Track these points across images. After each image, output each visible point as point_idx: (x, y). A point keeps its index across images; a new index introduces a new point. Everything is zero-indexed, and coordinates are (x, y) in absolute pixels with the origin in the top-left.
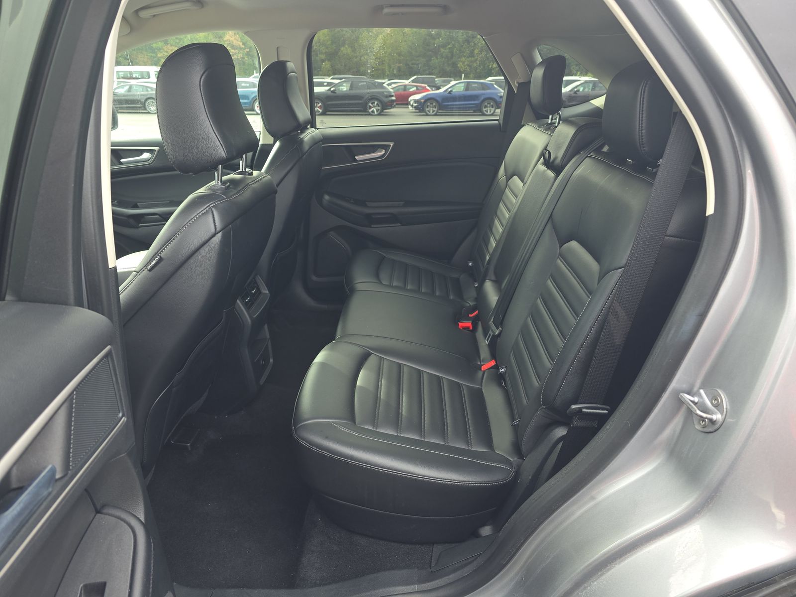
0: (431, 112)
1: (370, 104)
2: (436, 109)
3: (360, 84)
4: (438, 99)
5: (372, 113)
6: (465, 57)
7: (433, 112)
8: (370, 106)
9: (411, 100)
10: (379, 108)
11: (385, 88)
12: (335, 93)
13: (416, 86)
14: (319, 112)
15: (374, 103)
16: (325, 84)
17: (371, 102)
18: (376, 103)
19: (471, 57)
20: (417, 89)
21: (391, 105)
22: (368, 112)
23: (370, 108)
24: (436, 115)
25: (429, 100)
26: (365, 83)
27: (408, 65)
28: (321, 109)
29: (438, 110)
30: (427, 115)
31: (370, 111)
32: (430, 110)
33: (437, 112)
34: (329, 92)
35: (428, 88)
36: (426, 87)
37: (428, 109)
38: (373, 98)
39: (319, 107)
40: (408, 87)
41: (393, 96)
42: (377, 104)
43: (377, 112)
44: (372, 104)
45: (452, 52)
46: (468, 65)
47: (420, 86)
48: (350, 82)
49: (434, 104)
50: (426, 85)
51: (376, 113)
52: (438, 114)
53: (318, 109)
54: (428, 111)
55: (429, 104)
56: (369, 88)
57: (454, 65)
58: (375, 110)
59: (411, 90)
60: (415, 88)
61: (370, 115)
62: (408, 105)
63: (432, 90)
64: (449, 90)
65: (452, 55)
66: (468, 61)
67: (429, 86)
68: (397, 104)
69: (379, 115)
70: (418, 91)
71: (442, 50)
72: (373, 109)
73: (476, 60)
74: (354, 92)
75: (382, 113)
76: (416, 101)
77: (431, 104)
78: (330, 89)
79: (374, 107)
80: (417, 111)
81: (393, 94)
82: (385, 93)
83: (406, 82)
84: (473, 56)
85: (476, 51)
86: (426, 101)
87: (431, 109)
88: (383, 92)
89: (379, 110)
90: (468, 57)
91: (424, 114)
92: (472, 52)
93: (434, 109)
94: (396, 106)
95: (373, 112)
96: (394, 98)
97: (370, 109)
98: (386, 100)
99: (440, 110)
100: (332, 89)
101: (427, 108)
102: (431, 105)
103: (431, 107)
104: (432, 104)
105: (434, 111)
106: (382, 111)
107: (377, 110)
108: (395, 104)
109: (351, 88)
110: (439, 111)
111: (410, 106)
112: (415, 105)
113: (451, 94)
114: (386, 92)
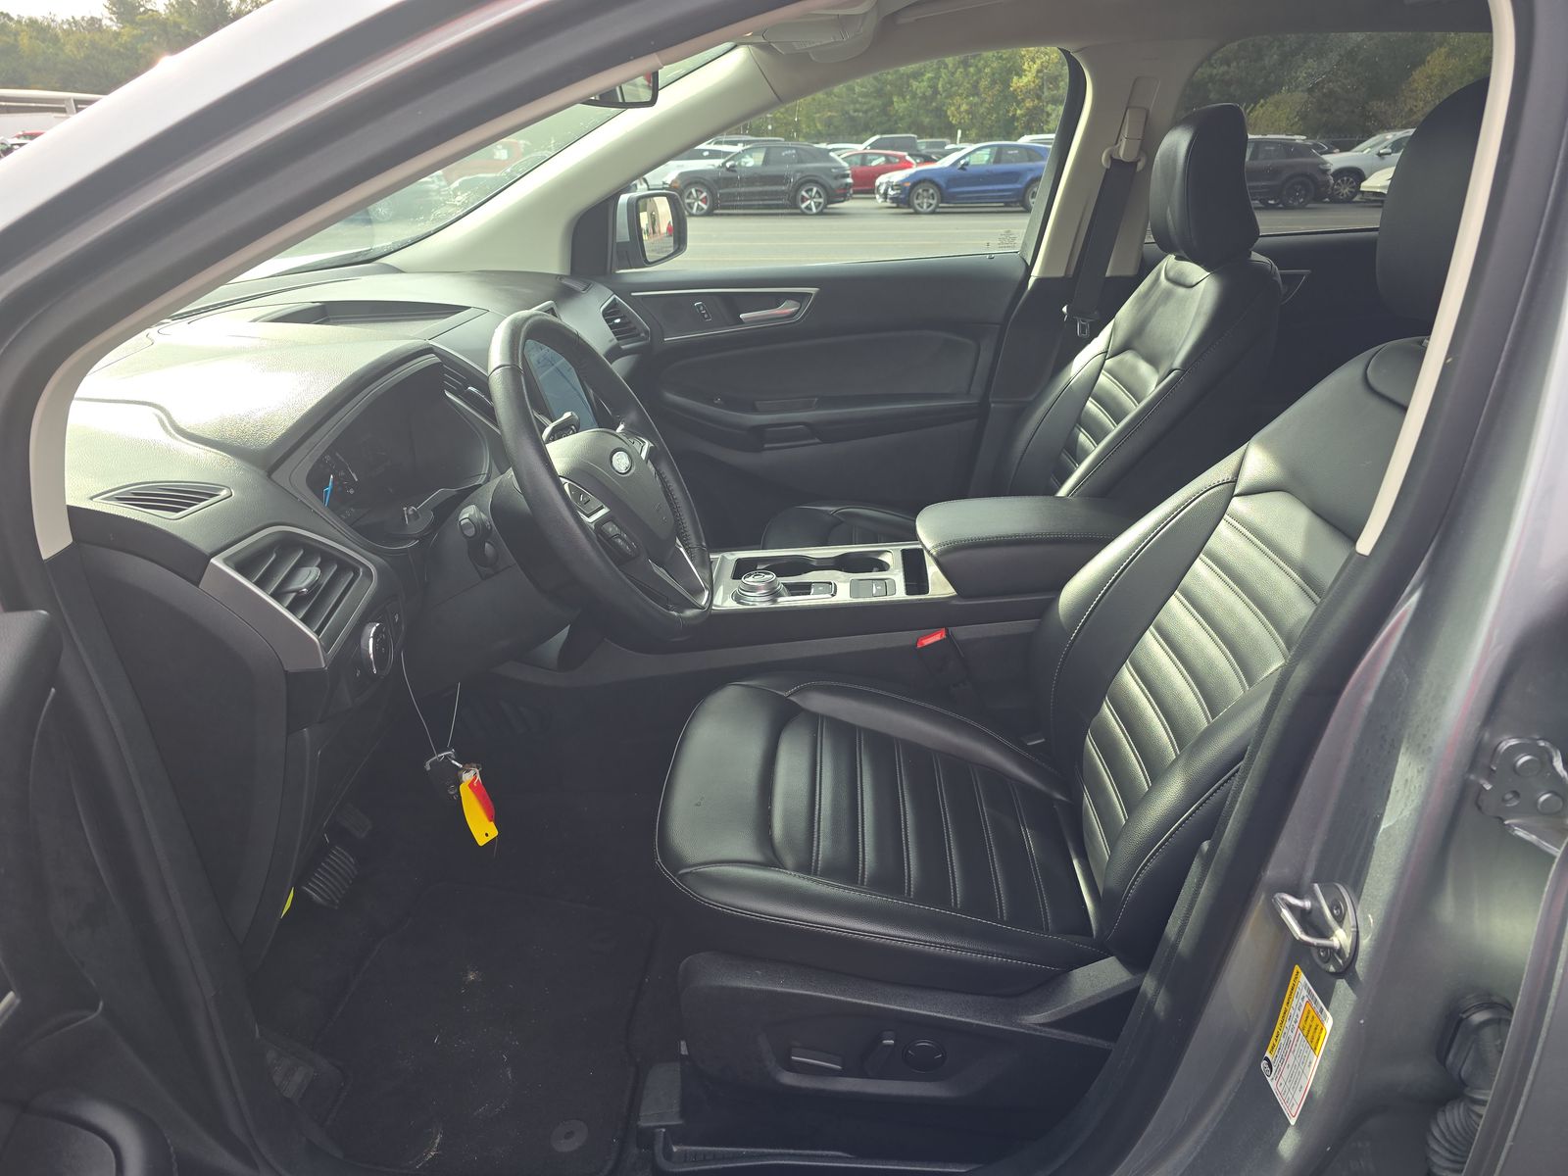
0: (925, 206)
1: (804, 193)
2: (934, 202)
3: (783, 154)
4: (937, 180)
5: (806, 211)
6: (960, 95)
7: (928, 207)
8: (803, 197)
9: (881, 184)
10: (821, 200)
11: (833, 160)
12: (735, 171)
13: (886, 156)
14: (703, 209)
15: (811, 190)
16: (706, 154)
17: (807, 188)
18: (815, 190)
19: (973, 96)
20: (888, 161)
21: (843, 194)
22: (799, 208)
23: (803, 199)
24: (933, 213)
25: (918, 182)
26: (794, 151)
27: (847, 113)
28: (706, 204)
29: (938, 203)
30: (917, 213)
31: (803, 206)
32: (923, 203)
33: (937, 207)
34: (724, 170)
35: (908, 158)
36: (904, 157)
37: (919, 201)
38: (808, 181)
39: (701, 200)
40: (869, 157)
41: (847, 176)
42: (817, 192)
43: (816, 208)
44: (807, 191)
45: (934, 88)
46: (968, 112)
47: (896, 156)
48: (765, 150)
49: (931, 191)
50: (905, 154)
51: (814, 210)
52: (938, 210)
53: (700, 203)
54: (919, 204)
55: (920, 191)
56: (801, 161)
57: (940, 113)
58: (813, 203)
59: (874, 163)
60: (883, 159)
61: (803, 214)
62: (874, 193)
63: (918, 164)
64: (962, 162)
65: (936, 92)
66: (967, 104)
67: (910, 155)
68: (855, 192)
69: (821, 214)
70: (889, 165)
71: (915, 84)
72: (809, 202)
73: (984, 101)
74: (773, 170)
75: (825, 211)
76: (889, 185)
77: (924, 190)
78: (724, 164)
79: (811, 198)
80: (894, 205)
81: (849, 172)
82: (833, 170)
83: (859, 148)
84: (977, 94)
85: (983, 83)
86: (915, 185)
87: (925, 200)
88: (830, 169)
89: (820, 203)
90: (967, 97)
91: (911, 210)
92: (975, 86)
93: (931, 201)
94: (854, 196)
95: (809, 208)
96: (849, 180)
97: (803, 202)
98: (834, 184)
99: (942, 202)
100: (728, 165)
101: (917, 198)
102: (925, 194)
103: (924, 197)
104: (927, 191)
105: (931, 205)
106: (825, 207)
107: (818, 205)
108: (851, 191)
109: (766, 162)
110: (941, 205)
111: (877, 196)
112: (891, 193)
113: (965, 169)
114: (835, 168)
